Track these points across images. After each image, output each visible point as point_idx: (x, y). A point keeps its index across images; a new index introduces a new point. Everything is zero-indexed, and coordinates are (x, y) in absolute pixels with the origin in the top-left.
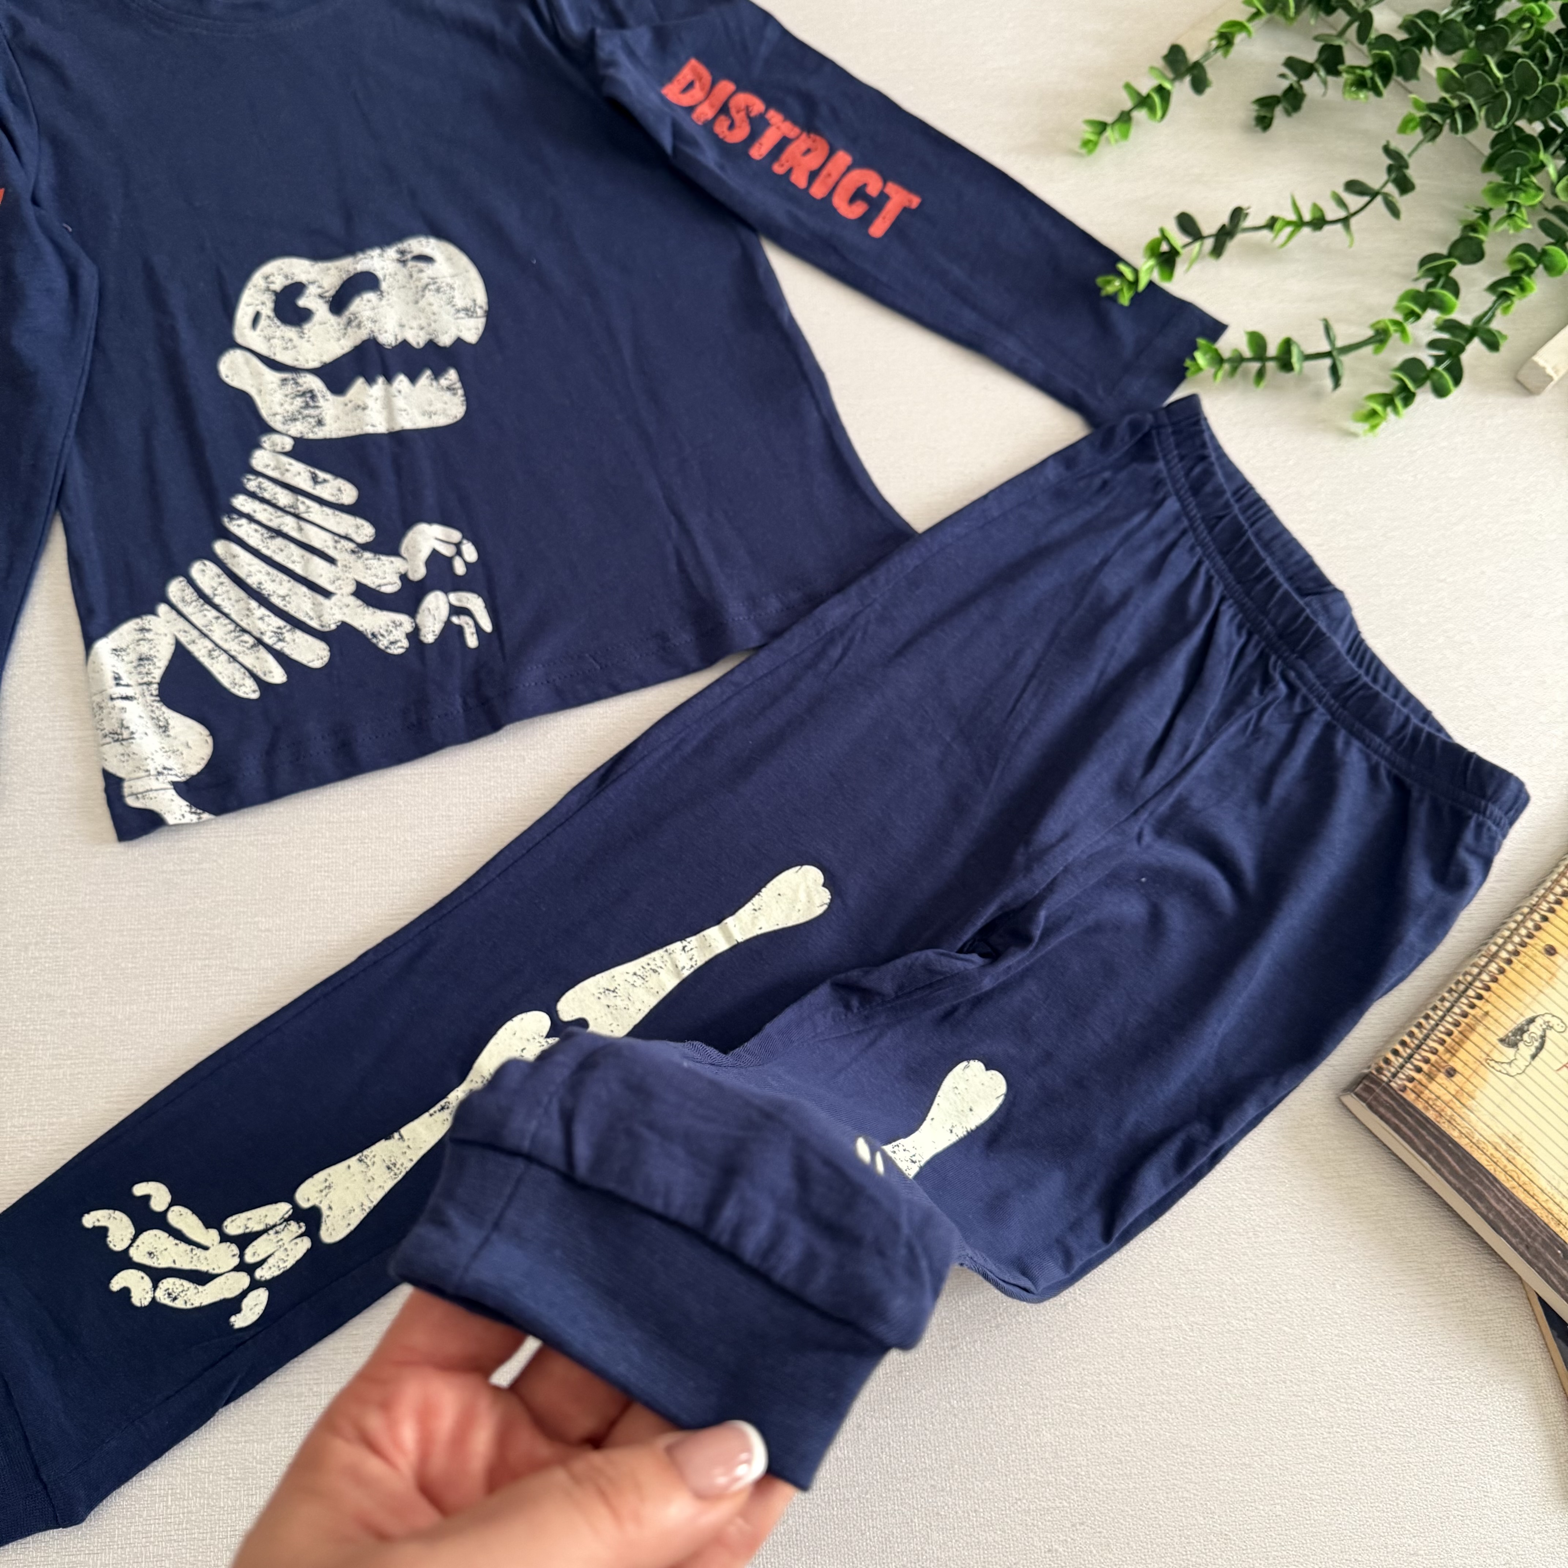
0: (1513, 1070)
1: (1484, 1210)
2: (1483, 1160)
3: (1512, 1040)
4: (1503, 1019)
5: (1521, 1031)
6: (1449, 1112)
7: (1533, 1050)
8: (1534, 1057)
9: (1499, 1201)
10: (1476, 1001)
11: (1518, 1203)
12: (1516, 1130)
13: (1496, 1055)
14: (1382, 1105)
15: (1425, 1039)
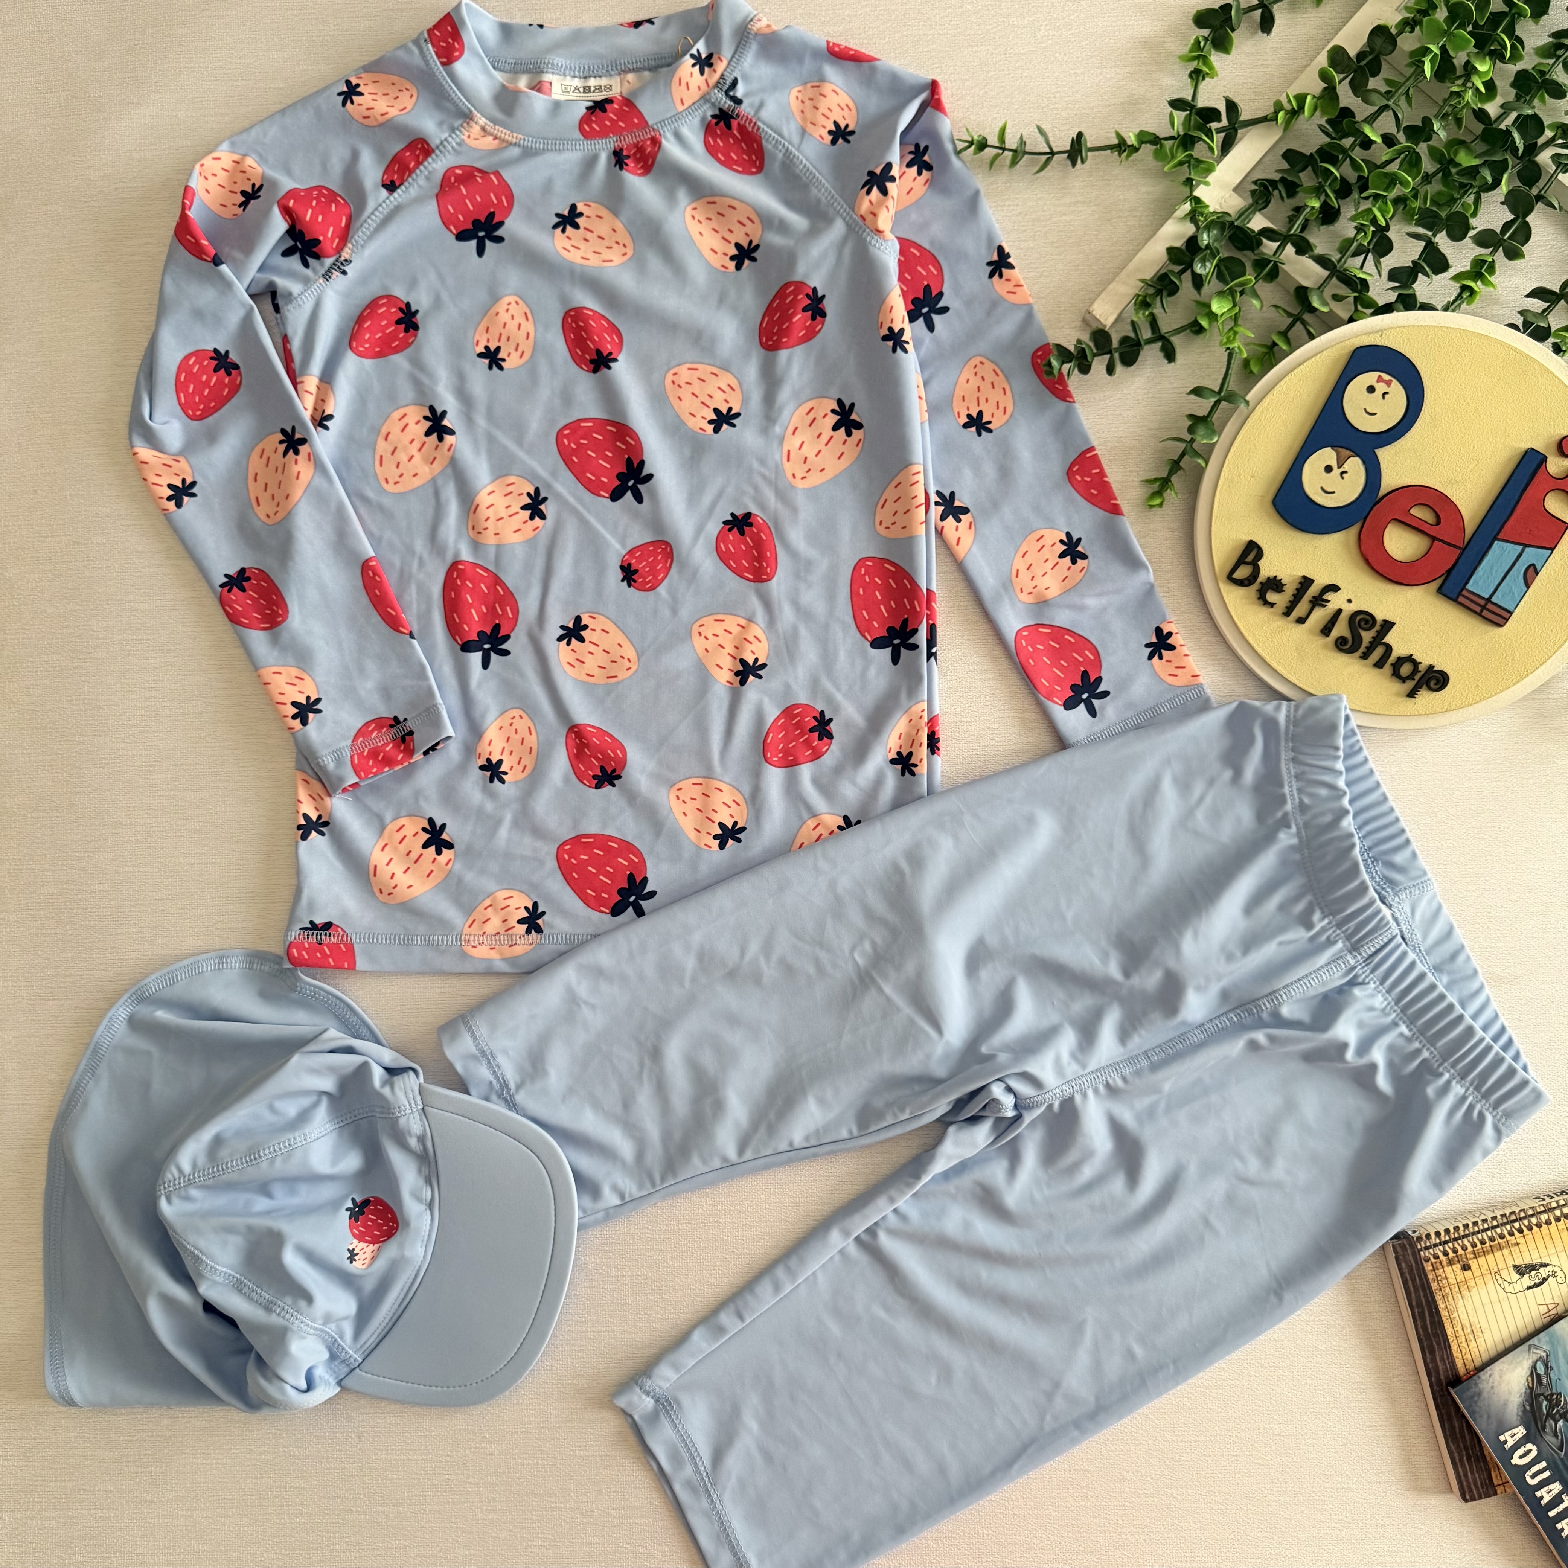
0: (1509, 1289)
1: (1428, 1360)
2: (1449, 1331)
3: (1522, 1270)
4: (1526, 1254)
5: (1533, 1267)
6: (1447, 1290)
7: (1532, 1283)
8: (1529, 1288)
9: (1442, 1359)
10: (1516, 1232)
12: (1484, 1325)
13: (1504, 1274)
14: (1406, 1262)
15: (1464, 1237)
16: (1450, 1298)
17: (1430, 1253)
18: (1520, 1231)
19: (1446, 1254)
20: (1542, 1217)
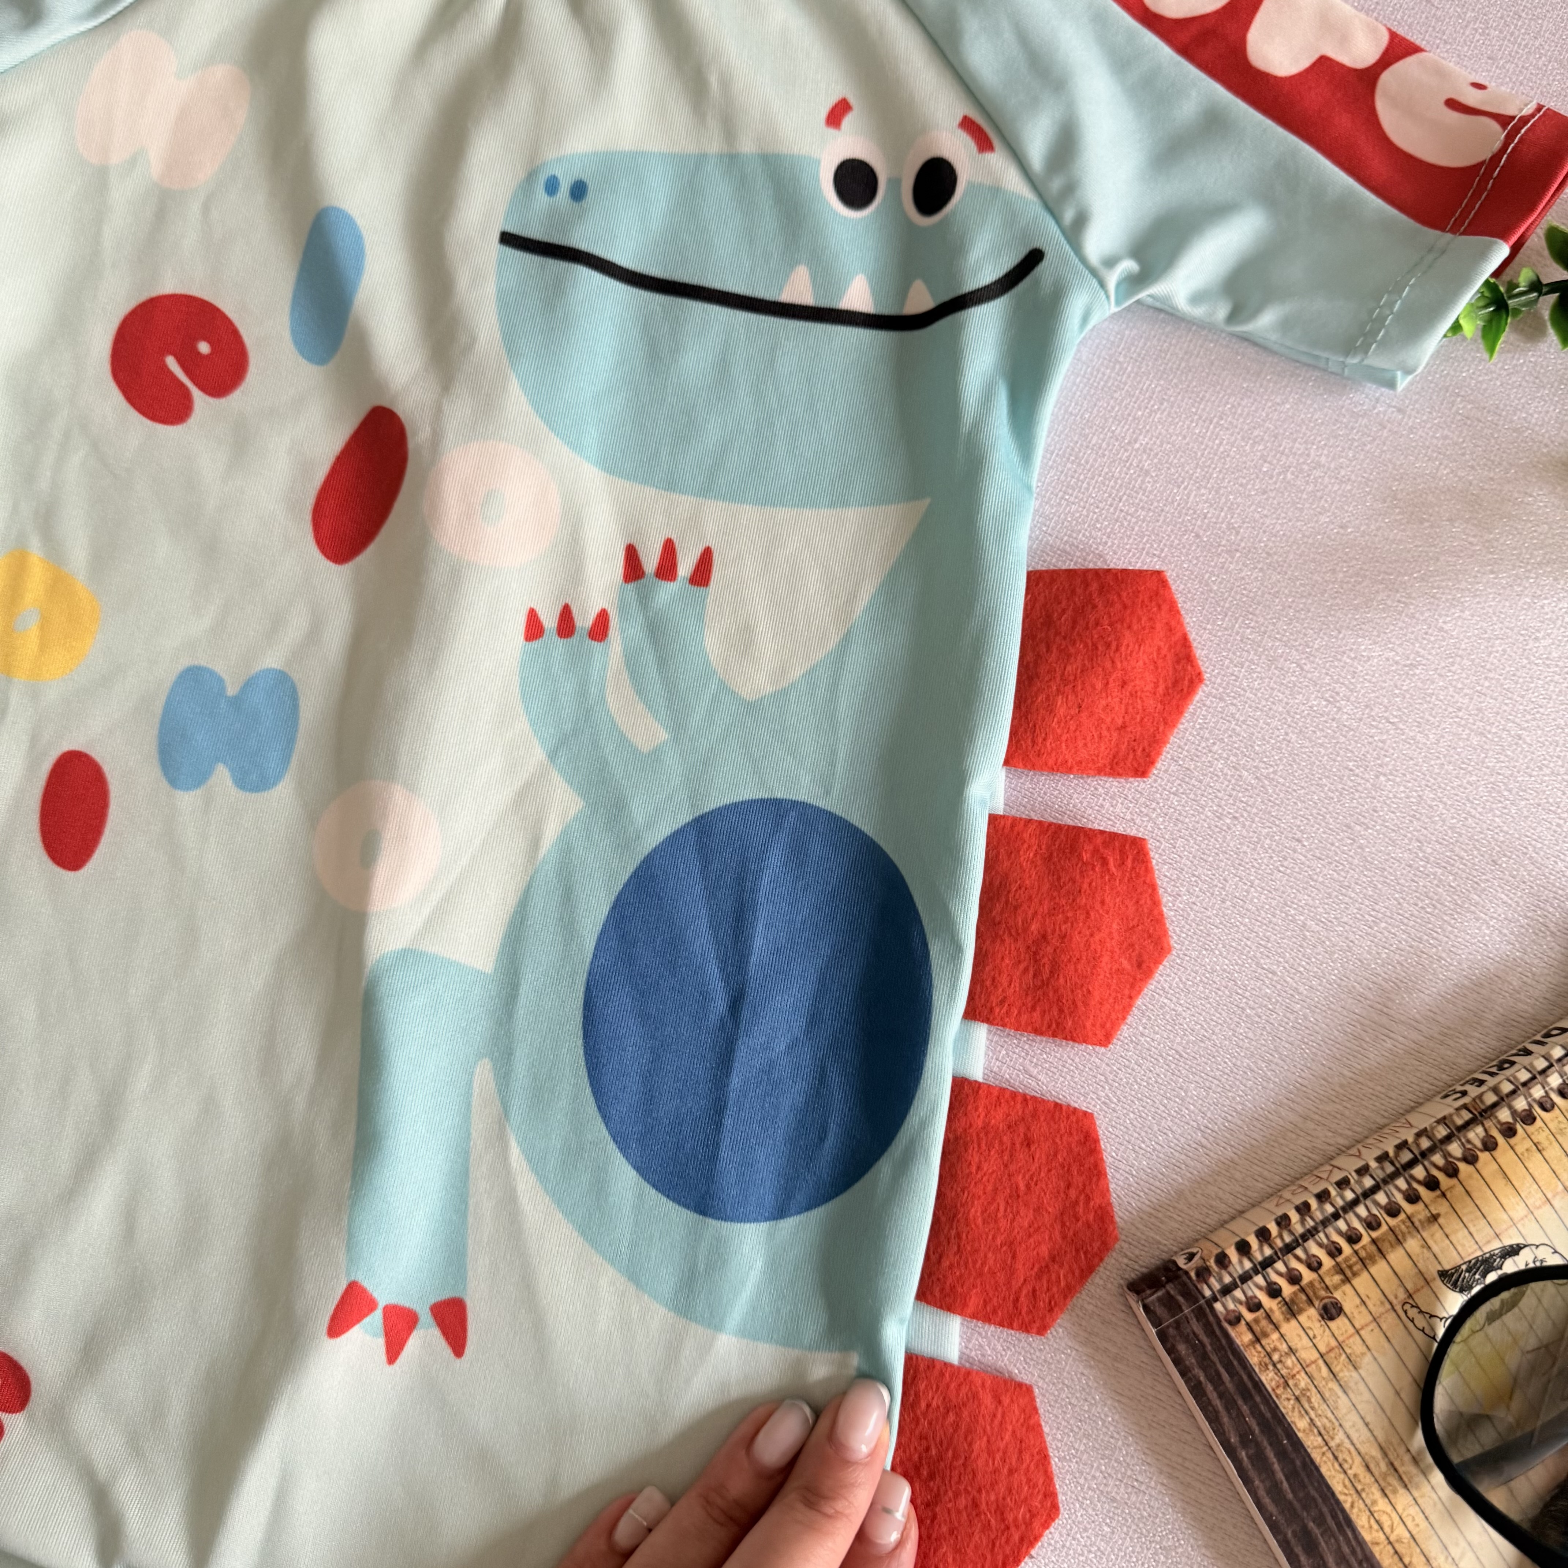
4: (1461, 1237)
10: (1422, 1191)
13: (1424, 1299)
14: (1187, 1340)
15: (1305, 1237)
16: (1316, 1399)
17: (1236, 1301)
18: (1432, 1184)
19: (1274, 1292)
20: (1471, 1135)
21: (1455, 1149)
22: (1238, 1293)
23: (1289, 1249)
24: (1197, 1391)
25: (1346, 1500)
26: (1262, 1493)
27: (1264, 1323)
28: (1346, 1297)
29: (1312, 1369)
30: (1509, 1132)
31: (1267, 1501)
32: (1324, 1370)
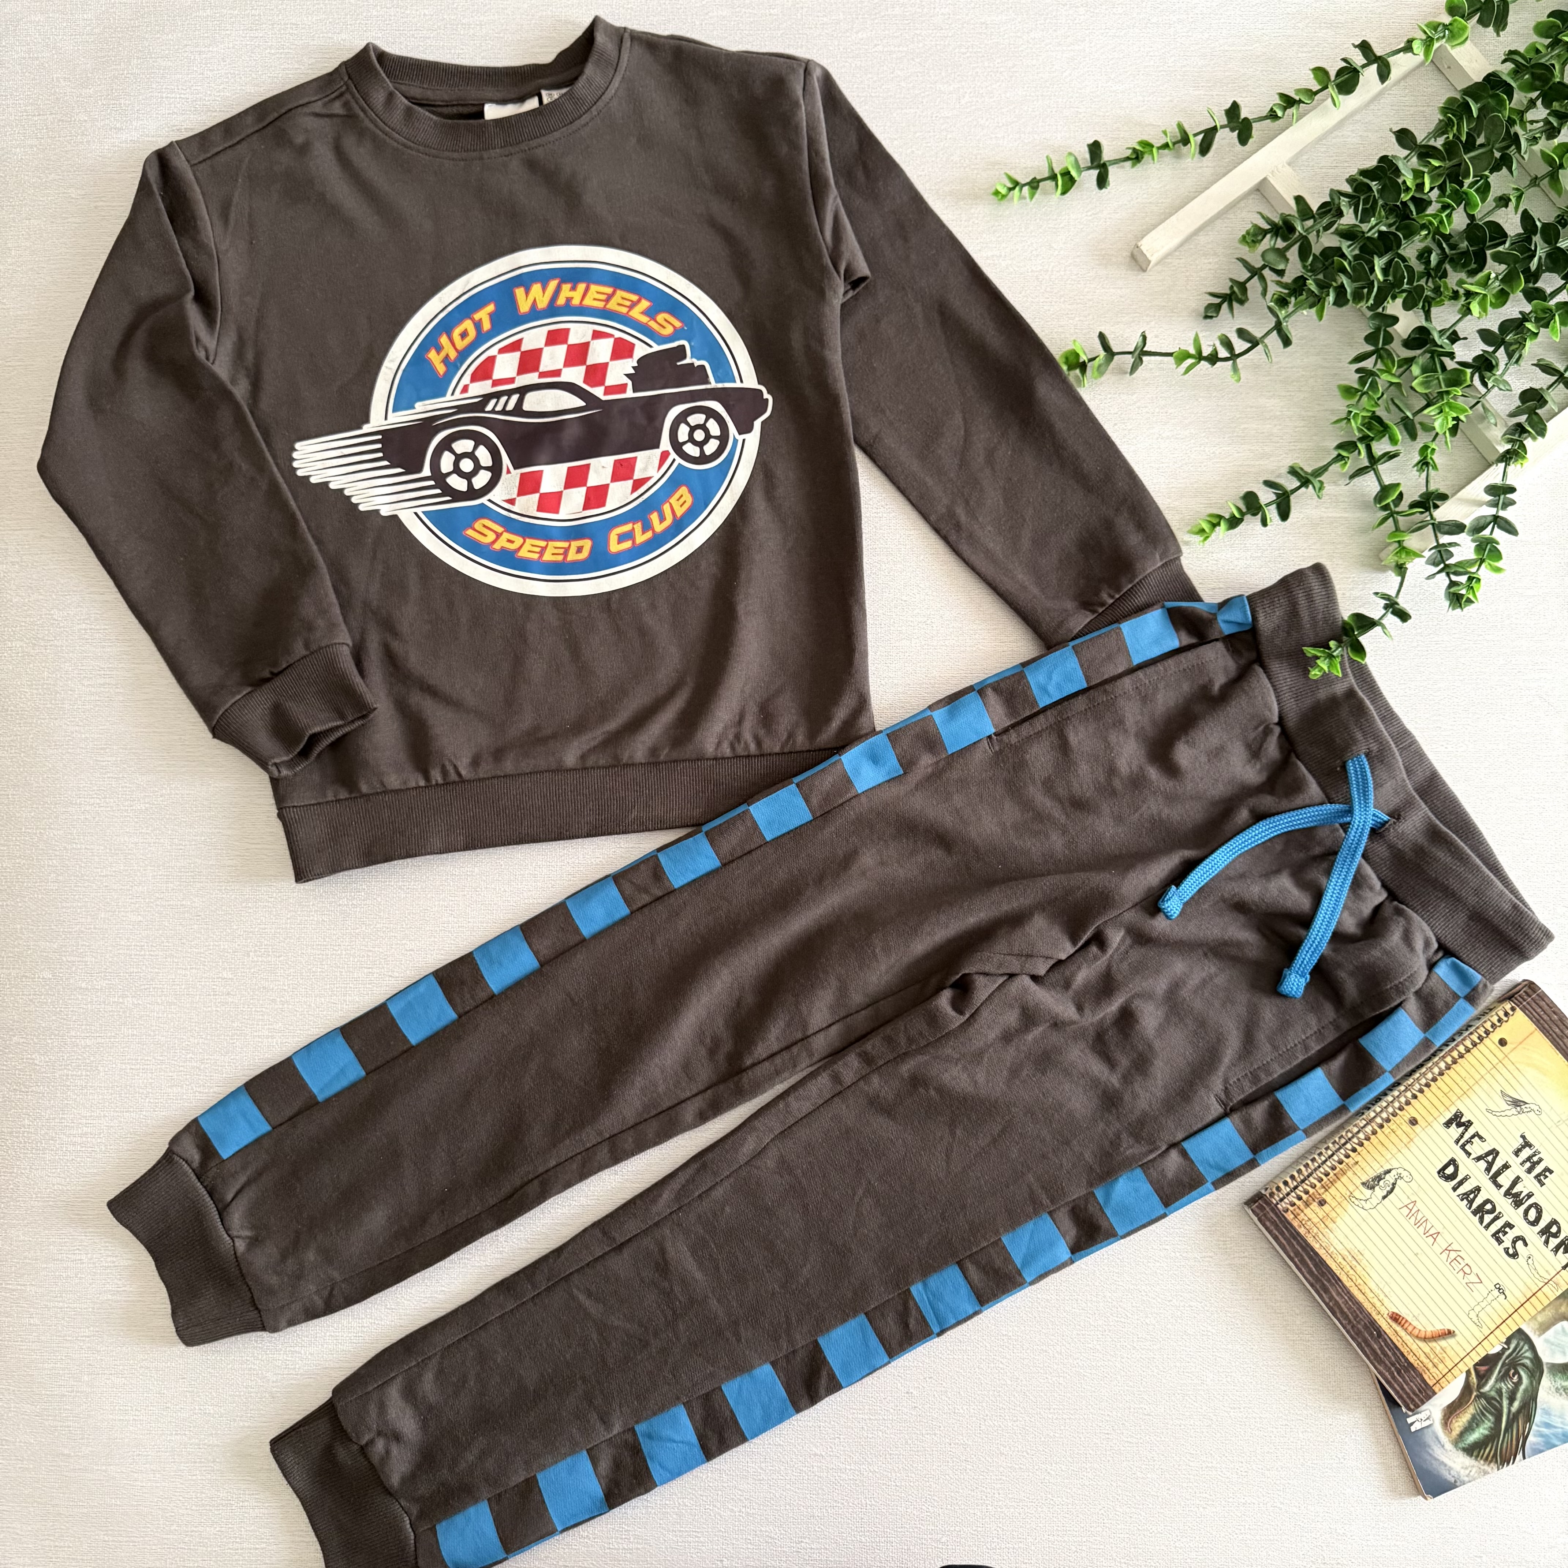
0: (1367, 1206)
1: (1327, 1300)
2: (1333, 1266)
3: (1370, 1185)
4: (1368, 1169)
5: (1379, 1178)
6: (1315, 1230)
7: (1385, 1193)
8: (1384, 1197)
9: (1339, 1294)
10: (1351, 1153)
11: (1351, 1297)
12: (1361, 1247)
13: (1357, 1194)
14: (1269, 1220)
15: (1308, 1176)
16: (1321, 1236)
17: (1286, 1203)
18: (1354, 1150)
19: (1300, 1198)
20: (1367, 1130)
21: (1361, 1136)
22: (1286, 1200)
23: (1303, 1181)
24: (1276, 1238)
25: (1338, 1272)
26: (1305, 1273)
27: (1297, 1210)
28: (1327, 1197)
29: (1318, 1225)
30: (1381, 1126)
31: (1308, 1276)
32: (1323, 1225)
